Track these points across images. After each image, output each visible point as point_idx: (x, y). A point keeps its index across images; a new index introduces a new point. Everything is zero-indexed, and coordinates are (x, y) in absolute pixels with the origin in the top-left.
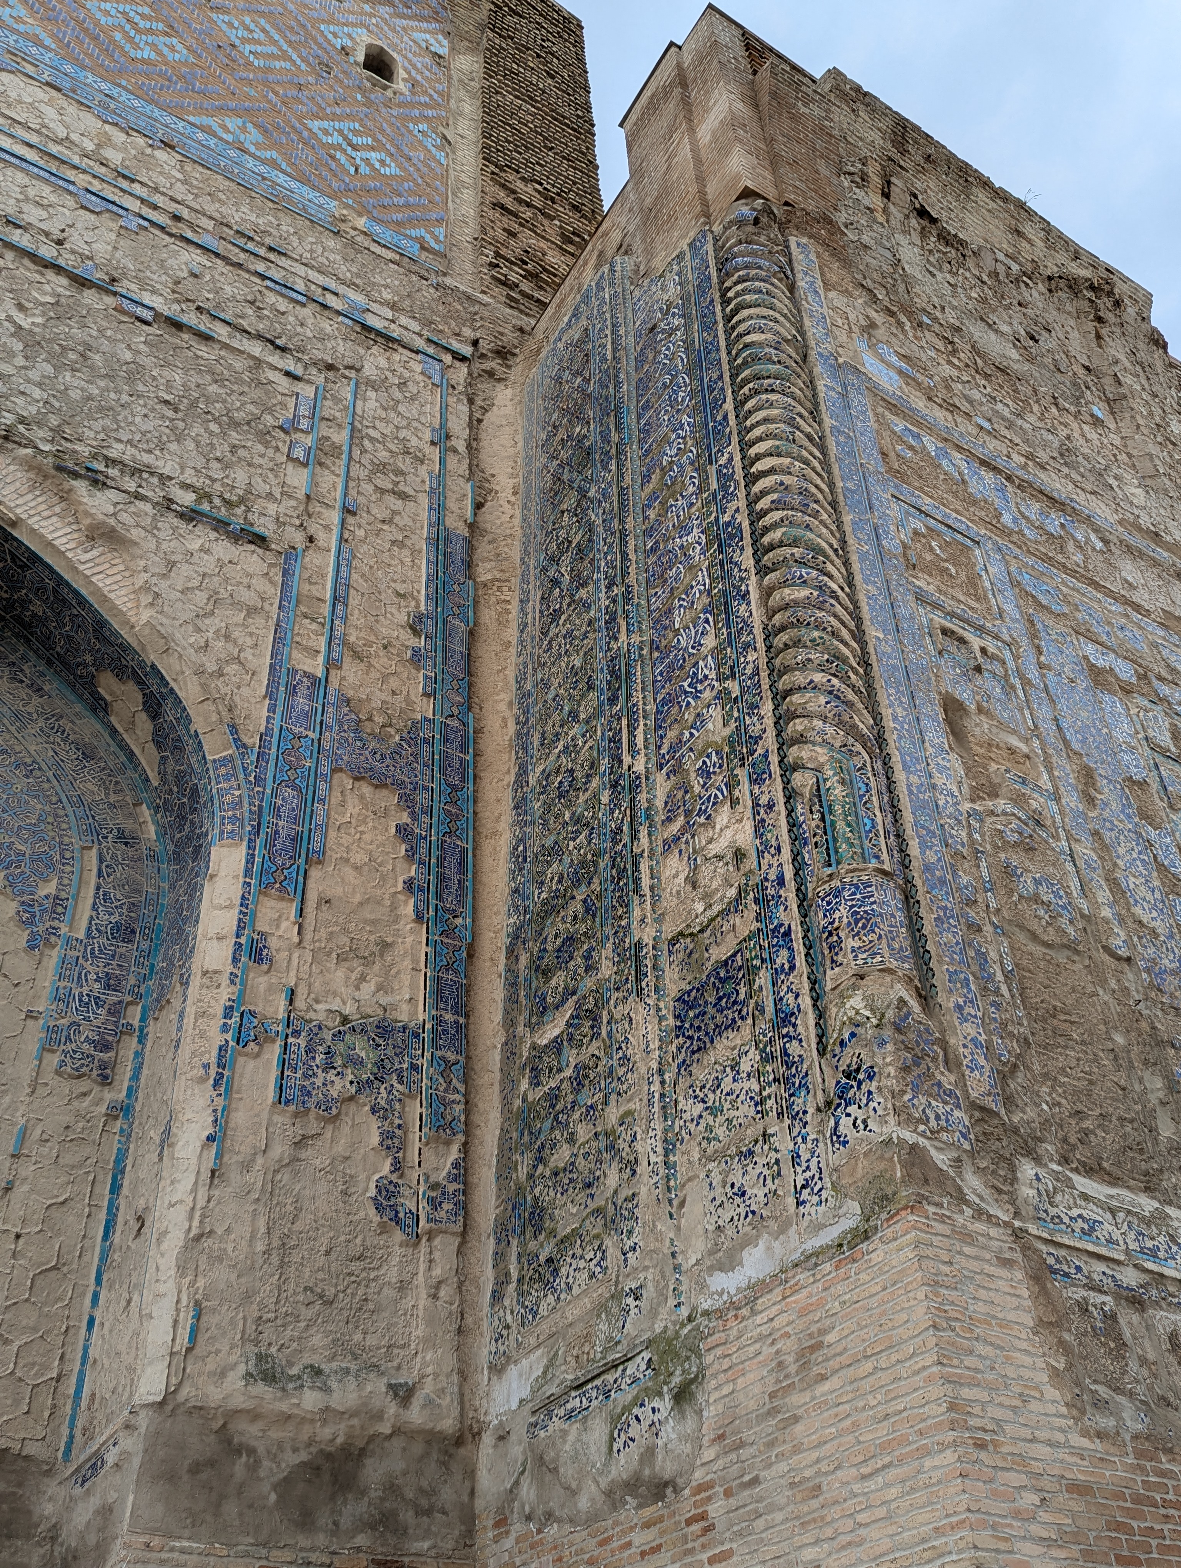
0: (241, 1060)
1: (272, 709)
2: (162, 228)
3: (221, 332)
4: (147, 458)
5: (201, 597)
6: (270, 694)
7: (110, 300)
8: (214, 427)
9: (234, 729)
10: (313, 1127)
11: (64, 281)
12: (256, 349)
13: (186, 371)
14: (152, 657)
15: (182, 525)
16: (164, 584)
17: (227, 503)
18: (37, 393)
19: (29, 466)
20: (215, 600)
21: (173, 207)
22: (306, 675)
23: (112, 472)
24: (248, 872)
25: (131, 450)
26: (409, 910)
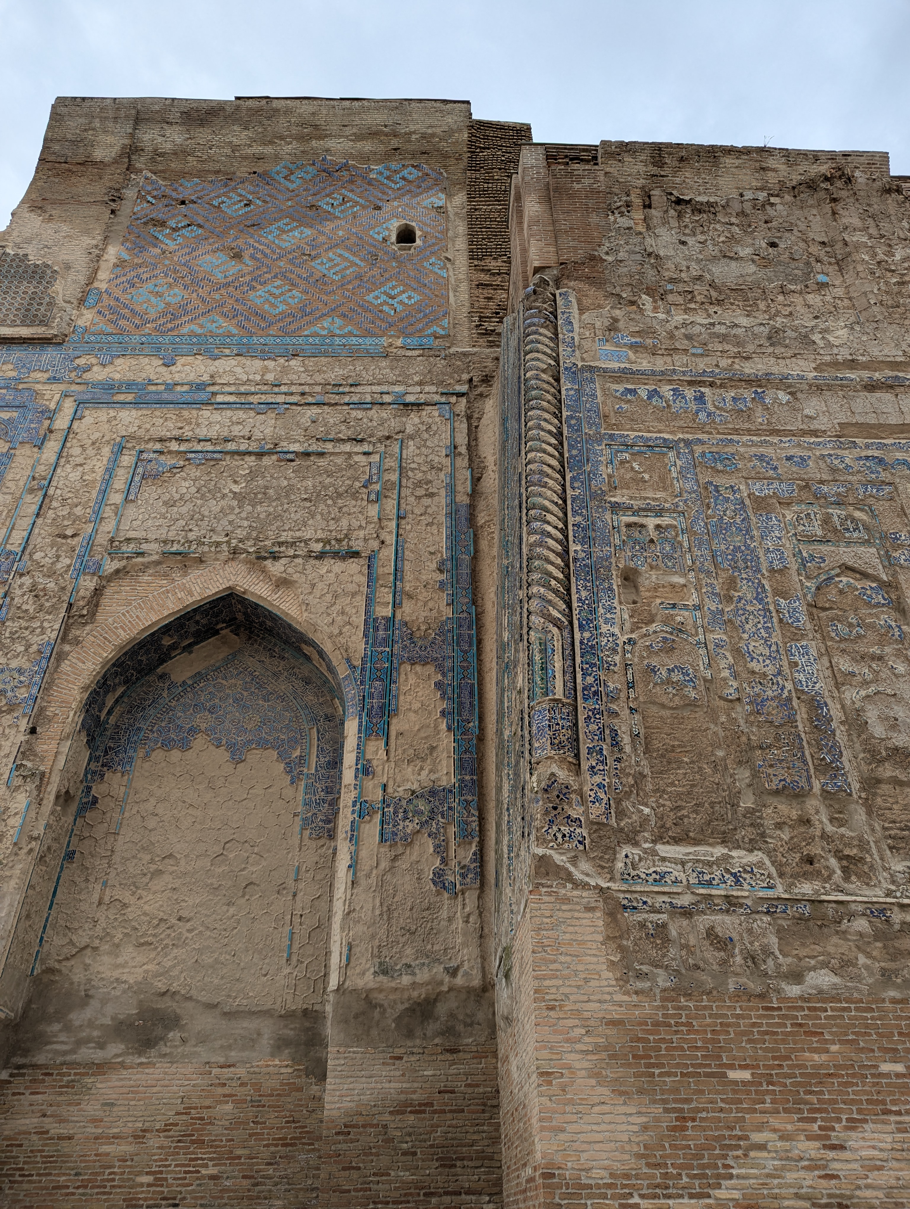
0: (362, 825)
1: (367, 643)
2: (296, 404)
3: (329, 446)
4: (298, 534)
5: (329, 597)
6: (365, 635)
7: (274, 457)
8: (330, 502)
9: (348, 660)
10: (400, 850)
11: (253, 458)
12: (347, 447)
13: (314, 477)
14: (310, 636)
15: (317, 562)
16: (311, 597)
17: (338, 541)
18: (246, 523)
19: (247, 562)
20: (336, 597)
21: (300, 389)
22: (383, 618)
23: (283, 549)
24: (360, 731)
25: (291, 533)
26: (444, 726)
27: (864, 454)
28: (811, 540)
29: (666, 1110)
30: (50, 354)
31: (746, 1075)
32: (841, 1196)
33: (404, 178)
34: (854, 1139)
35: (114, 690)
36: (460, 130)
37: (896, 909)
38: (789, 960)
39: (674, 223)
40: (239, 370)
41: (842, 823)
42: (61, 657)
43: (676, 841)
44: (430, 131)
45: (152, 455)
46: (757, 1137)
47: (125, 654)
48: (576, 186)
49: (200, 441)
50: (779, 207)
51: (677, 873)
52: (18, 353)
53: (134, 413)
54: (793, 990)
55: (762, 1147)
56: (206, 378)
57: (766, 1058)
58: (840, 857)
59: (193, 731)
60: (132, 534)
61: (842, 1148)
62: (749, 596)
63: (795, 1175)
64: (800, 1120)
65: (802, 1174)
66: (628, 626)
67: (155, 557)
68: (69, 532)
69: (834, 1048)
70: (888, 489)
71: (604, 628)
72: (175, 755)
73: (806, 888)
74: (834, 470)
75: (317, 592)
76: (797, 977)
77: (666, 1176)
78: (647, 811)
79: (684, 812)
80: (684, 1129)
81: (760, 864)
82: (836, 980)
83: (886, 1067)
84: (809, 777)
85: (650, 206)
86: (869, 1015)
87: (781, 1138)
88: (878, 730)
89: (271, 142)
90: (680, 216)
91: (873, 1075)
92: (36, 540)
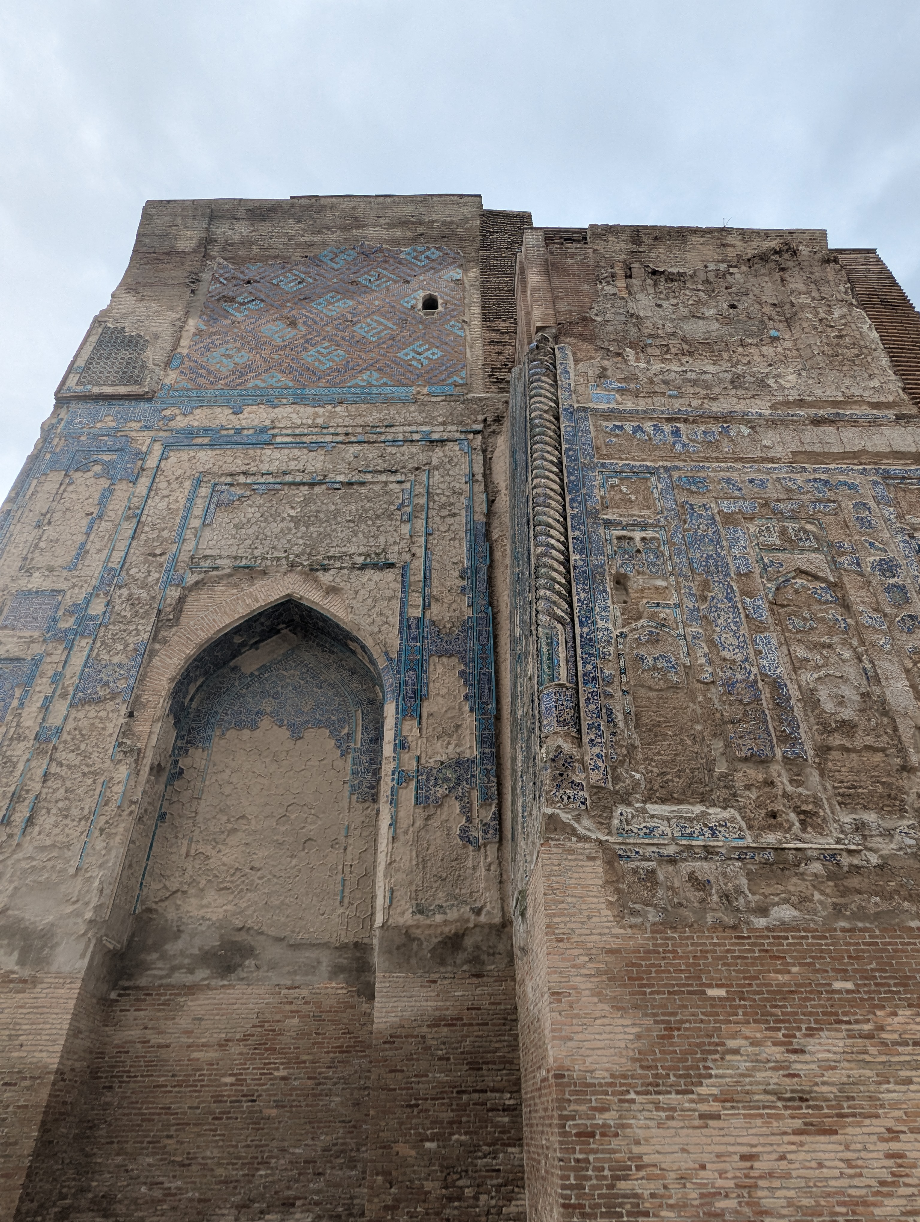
0: (401, 790)
1: (401, 639)
2: (341, 443)
3: (369, 477)
4: (344, 549)
5: (370, 601)
6: (400, 633)
7: (324, 487)
8: (370, 522)
9: (386, 654)
10: (432, 811)
11: (307, 488)
12: (384, 477)
13: (356, 502)
14: (355, 633)
15: (359, 572)
16: (355, 602)
17: (377, 554)
18: (301, 542)
19: (302, 573)
20: (375, 601)
21: (345, 430)
22: (415, 618)
23: (331, 562)
24: (397, 713)
25: (338, 549)
26: (467, 708)
27: (812, 477)
28: (770, 549)
29: (656, 1022)
30: (143, 407)
31: (722, 992)
32: (802, 1091)
33: (427, 258)
34: (812, 1045)
35: (196, 681)
36: (473, 218)
37: (844, 854)
38: (757, 897)
39: (651, 290)
40: (294, 416)
41: (799, 784)
42: (152, 654)
43: (663, 801)
44: (449, 220)
45: (225, 487)
46: (732, 1044)
47: (204, 650)
48: (570, 261)
49: (263, 474)
50: (737, 276)
51: (663, 827)
52: (117, 408)
53: (209, 452)
54: (761, 922)
55: (736, 1052)
56: (267, 423)
57: (739, 978)
58: (798, 811)
59: (260, 713)
60: (208, 552)
61: (803, 1052)
62: (720, 596)
63: (764, 1074)
64: (767, 1029)
65: (769, 1073)
66: (620, 622)
67: (227, 571)
68: (158, 552)
69: (795, 969)
70: (833, 506)
71: (600, 624)
72: (246, 733)
73: (771, 838)
74: (789, 490)
75: (360, 598)
76: (763, 911)
77: (656, 1076)
78: (638, 776)
79: (669, 777)
80: (672, 1037)
81: (733, 820)
82: (796, 913)
83: (838, 985)
84: (772, 747)
85: (630, 277)
86: (823, 942)
87: (752, 1044)
88: (829, 706)
89: (320, 232)
90: (656, 284)
91: (827, 992)
92: (132, 558)
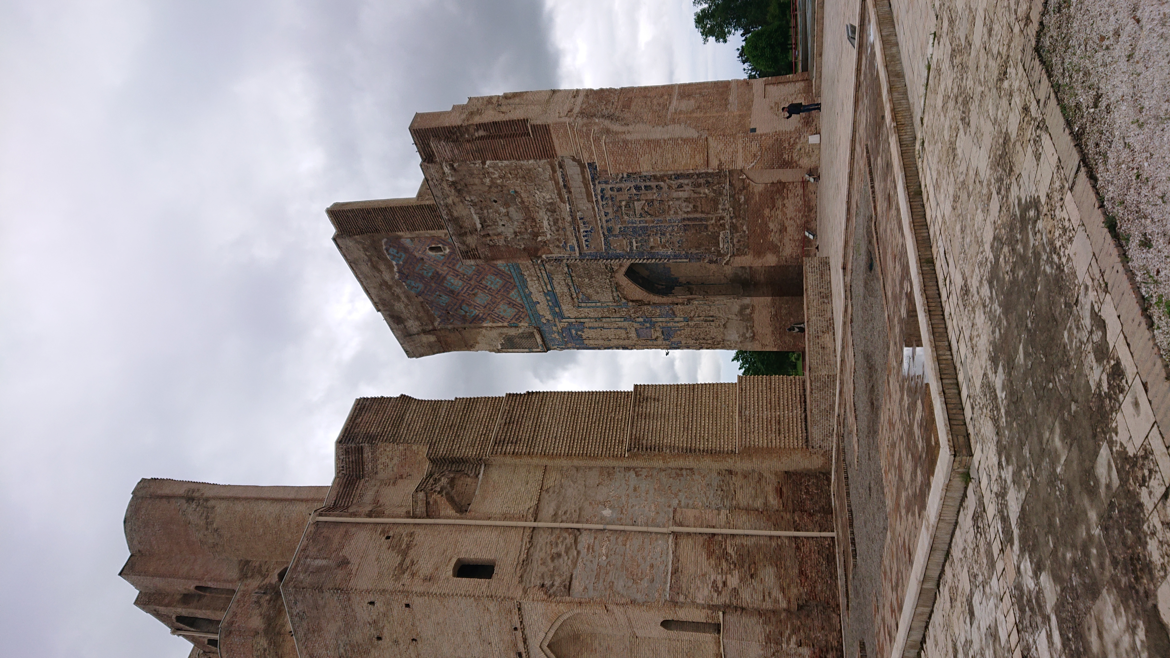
7: (572, 273)
11: (573, 278)
18: (601, 276)
19: (615, 274)
36: (355, 240)
40: (534, 287)
42: (654, 304)
43: (719, 244)
44: (362, 249)
45: (580, 300)
49: (570, 291)
52: (547, 335)
53: (563, 306)
56: (541, 293)
67: (618, 293)
68: (614, 311)
78: (712, 248)
89: (398, 296)
